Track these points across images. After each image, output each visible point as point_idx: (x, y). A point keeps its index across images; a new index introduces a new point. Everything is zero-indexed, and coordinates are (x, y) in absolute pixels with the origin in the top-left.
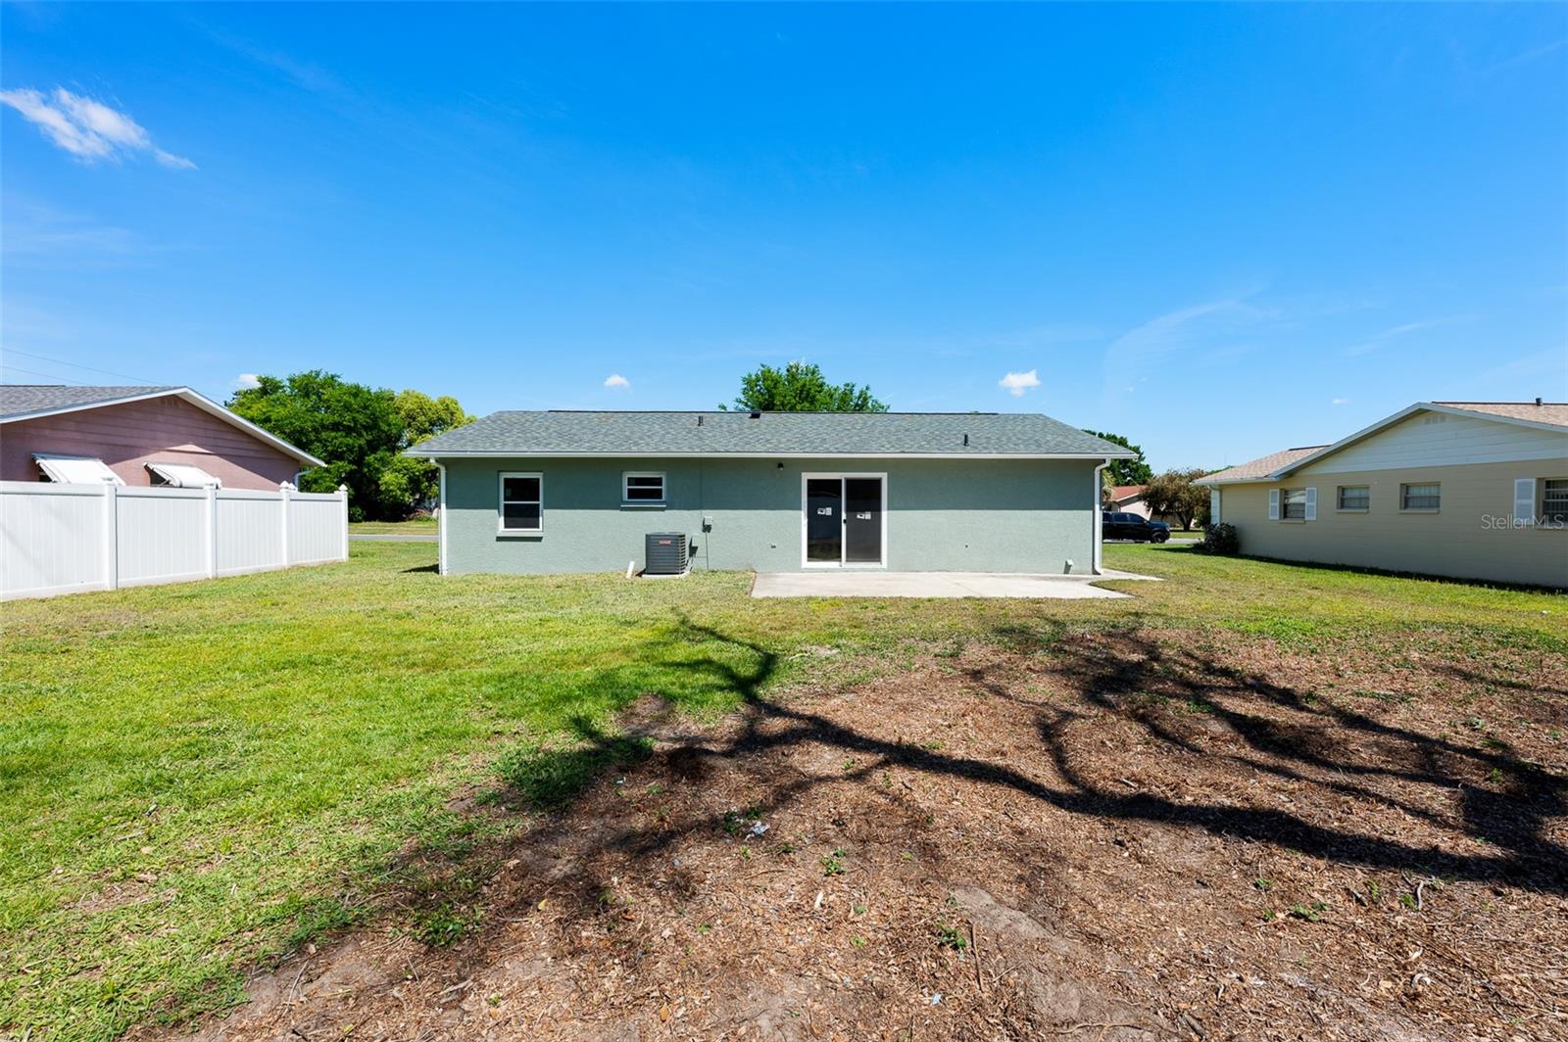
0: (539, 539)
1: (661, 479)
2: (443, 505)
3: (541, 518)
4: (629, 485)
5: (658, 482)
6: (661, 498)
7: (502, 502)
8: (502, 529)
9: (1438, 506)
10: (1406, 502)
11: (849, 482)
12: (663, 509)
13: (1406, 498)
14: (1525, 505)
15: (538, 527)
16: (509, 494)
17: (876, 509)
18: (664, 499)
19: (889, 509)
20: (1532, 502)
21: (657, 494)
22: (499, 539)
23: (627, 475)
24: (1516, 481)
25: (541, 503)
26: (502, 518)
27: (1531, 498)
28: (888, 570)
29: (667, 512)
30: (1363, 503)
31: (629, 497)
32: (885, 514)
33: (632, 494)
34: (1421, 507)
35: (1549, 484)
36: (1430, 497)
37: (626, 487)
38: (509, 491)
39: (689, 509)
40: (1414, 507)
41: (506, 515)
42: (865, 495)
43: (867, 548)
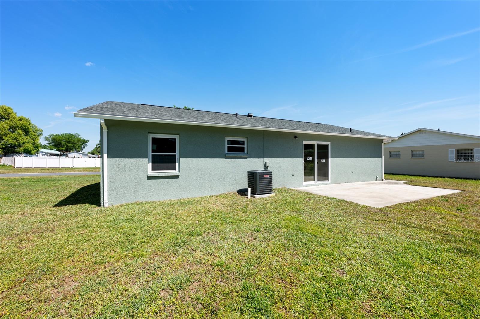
0: (177, 177)
1: (244, 141)
2: (105, 156)
3: (177, 164)
4: (228, 144)
5: (243, 143)
6: (244, 152)
7: (150, 154)
8: (150, 172)
9: (424, 157)
10: (412, 156)
11: (319, 145)
12: (246, 158)
13: (412, 154)
14: (452, 156)
15: (175, 169)
16: (155, 148)
17: (327, 157)
18: (245, 152)
19: (331, 158)
20: (454, 155)
21: (242, 150)
22: (149, 178)
23: (228, 138)
24: (449, 150)
25: (177, 154)
26: (151, 164)
27: (454, 154)
28: (331, 184)
29: (248, 159)
30: (398, 156)
31: (228, 151)
32: (330, 159)
33: (230, 149)
34: (417, 157)
35: (458, 150)
36: (420, 154)
37: (227, 146)
38: (155, 146)
39: (258, 158)
40: (414, 157)
41: (153, 162)
42: (323, 151)
43: (324, 175)
